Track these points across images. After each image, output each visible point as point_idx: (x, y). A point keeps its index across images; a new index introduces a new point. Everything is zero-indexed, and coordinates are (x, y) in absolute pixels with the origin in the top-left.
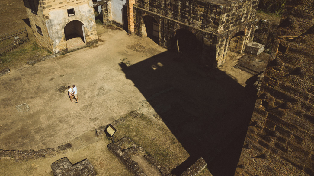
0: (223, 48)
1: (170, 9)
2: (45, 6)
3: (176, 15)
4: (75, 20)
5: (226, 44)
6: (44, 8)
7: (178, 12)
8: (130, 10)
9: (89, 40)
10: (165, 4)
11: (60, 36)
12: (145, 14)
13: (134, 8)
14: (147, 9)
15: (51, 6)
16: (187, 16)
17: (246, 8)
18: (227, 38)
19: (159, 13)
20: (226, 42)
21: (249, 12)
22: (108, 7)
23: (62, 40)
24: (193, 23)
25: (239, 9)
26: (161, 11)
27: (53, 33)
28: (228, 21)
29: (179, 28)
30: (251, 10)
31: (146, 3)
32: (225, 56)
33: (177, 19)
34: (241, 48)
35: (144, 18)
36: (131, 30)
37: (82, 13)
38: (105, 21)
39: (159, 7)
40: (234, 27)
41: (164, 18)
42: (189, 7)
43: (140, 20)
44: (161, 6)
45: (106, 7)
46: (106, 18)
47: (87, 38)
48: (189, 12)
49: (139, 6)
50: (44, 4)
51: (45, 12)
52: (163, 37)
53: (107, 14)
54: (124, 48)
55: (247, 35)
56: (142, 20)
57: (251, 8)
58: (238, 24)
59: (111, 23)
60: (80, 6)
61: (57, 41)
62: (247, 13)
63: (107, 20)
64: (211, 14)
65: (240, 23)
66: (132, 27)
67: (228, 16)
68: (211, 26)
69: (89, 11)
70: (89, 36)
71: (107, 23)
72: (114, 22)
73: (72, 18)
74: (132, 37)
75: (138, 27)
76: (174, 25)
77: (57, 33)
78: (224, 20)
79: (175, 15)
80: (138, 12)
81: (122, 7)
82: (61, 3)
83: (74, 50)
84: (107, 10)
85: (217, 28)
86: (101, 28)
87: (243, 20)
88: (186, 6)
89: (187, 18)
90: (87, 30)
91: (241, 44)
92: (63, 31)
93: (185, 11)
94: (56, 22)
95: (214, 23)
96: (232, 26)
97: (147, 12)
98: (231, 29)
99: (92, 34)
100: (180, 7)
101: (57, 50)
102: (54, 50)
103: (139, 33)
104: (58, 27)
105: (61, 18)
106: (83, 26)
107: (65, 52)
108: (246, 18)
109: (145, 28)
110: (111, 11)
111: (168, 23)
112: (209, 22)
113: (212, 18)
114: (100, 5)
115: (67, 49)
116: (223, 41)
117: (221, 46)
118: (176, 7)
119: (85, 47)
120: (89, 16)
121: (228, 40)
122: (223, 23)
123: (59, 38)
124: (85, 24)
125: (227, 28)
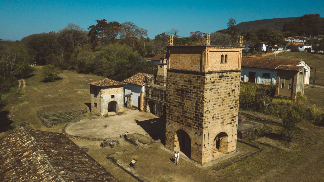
1: (160, 97)
2: (102, 93)
4: (114, 100)
7: (163, 97)
8: (142, 98)
9: (119, 112)
10: (158, 94)
12: (149, 100)
13: (144, 97)
14: (150, 97)
15: (105, 93)
19: (155, 99)
22: (131, 98)
23: (106, 109)
27: (103, 105)
31: (150, 95)
33: (163, 101)
35: (149, 102)
36: (142, 109)
37: (118, 98)
38: (128, 105)
39: (155, 96)
41: (157, 101)
43: (146, 103)
45: (130, 98)
46: (129, 104)
47: (118, 110)
49: (146, 96)
50: (102, 92)
51: (102, 95)
52: (157, 110)
53: (130, 102)
54: (137, 116)
56: (148, 103)
59: (132, 107)
60: (117, 94)
61: (104, 109)
63: (129, 105)
66: (142, 108)
69: (121, 97)
71: (129, 107)
72: (133, 106)
73: (113, 99)
74: (142, 112)
75: (145, 107)
76: (161, 104)
77: (105, 105)
79: (162, 99)
80: (146, 99)
81: (138, 98)
82: (109, 92)
83: (111, 116)
84: (130, 100)
86: (126, 109)
90: (119, 106)
92: (108, 105)
94: (105, 100)
97: (150, 99)
99: (121, 109)
100: (164, 95)
101: (103, 114)
102: (102, 114)
103: (146, 111)
104: (106, 103)
105: (108, 99)
106: (117, 104)
107: (107, 116)
109: (149, 107)
110: (132, 100)
111: (159, 103)
114: (126, 96)
115: (108, 114)
118: (162, 95)
119: (116, 115)
123: (105, 108)
124: (118, 103)
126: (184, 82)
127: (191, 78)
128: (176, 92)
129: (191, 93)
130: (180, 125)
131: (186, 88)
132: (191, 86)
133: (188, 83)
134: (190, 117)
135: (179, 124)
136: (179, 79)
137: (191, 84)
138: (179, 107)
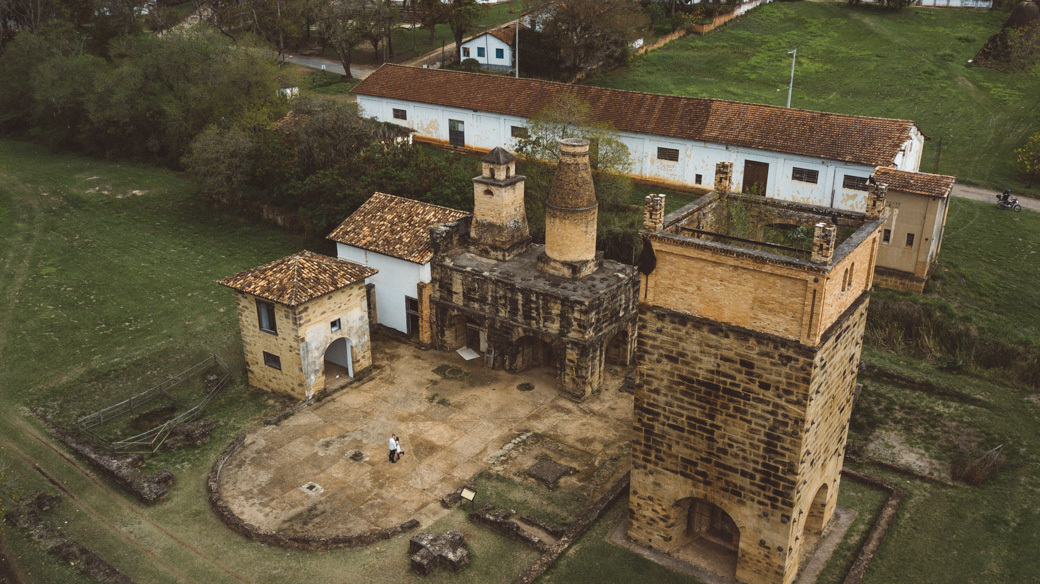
0: (597, 362)
1: (504, 305)
3: (516, 315)
4: (340, 336)
5: (601, 355)
6: (300, 325)
7: (517, 310)
8: (425, 305)
9: (357, 370)
10: (494, 297)
11: (317, 368)
14: (458, 302)
15: (309, 321)
16: (534, 315)
17: (623, 296)
18: (601, 346)
19: (483, 310)
20: (601, 351)
21: (629, 299)
23: (320, 374)
24: (544, 326)
25: (612, 300)
26: (487, 307)
27: (308, 365)
28: (598, 320)
29: (522, 334)
30: (631, 297)
31: (456, 293)
32: (602, 374)
33: (517, 321)
34: (626, 357)
36: (426, 340)
37: (351, 324)
39: (482, 301)
40: (610, 327)
41: (492, 318)
42: (536, 303)
44: (487, 299)
47: (355, 365)
48: (537, 309)
49: (442, 298)
50: (300, 319)
51: (301, 332)
52: (492, 349)
55: (633, 335)
56: (449, 323)
57: (632, 293)
58: (615, 322)
59: (376, 327)
60: (349, 313)
61: (313, 377)
62: (627, 302)
64: (573, 313)
65: (618, 319)
66: (428, 335)
67: (598, 313)
68: (574, 330)
69: (361, 318)
70: (359, 361)
72: (382, 326)
73: (336, 334)
76: (512, 329)
77: (314, 362)
78: (593, 320)
79: (513, 314)
80: (439, 308)
82: (324, 313)
83: (334, 392)
85: (583, 333)
87: (621, 314)
88: (531, 301)
89: (534, 318)
90: (357, 351)
91: (625, 350)
92: (322, 359)
93: (531, 308)
94: (313, 346)
95: (579, 325)
96: (606, 326)
97: (458, 309)
98: (605, 331)
99: (363, 357)
100: (520, 302)
101: (310, 394)
102: (306, 394)
104: (316, 354)
105: (321, 338)
106: (348, 347)
107: (322, 396)
108: (626, 309)
112: (570, 325)
113: (576, 319)
115: (325, 390)
116: (595, 351)
117: (593, 359)
118: (514, 302)
119: (350, 385)
120: (361, 327)
121: (604, 349)
122: (592, 324)
123: (316, 372)
124: (352, 341)
125: (597, 330)
126: (719, 361)
127: (753, 354)
128: (682, 387)
129: (749, 400)
130: (694, 486)
131: (729, 381)
132: (752, 381)
133: (738, 366)
134: (740, 468)
135: (690, 481)
136: (696, 348)
137: (748, 373)
138: (690, 432)
